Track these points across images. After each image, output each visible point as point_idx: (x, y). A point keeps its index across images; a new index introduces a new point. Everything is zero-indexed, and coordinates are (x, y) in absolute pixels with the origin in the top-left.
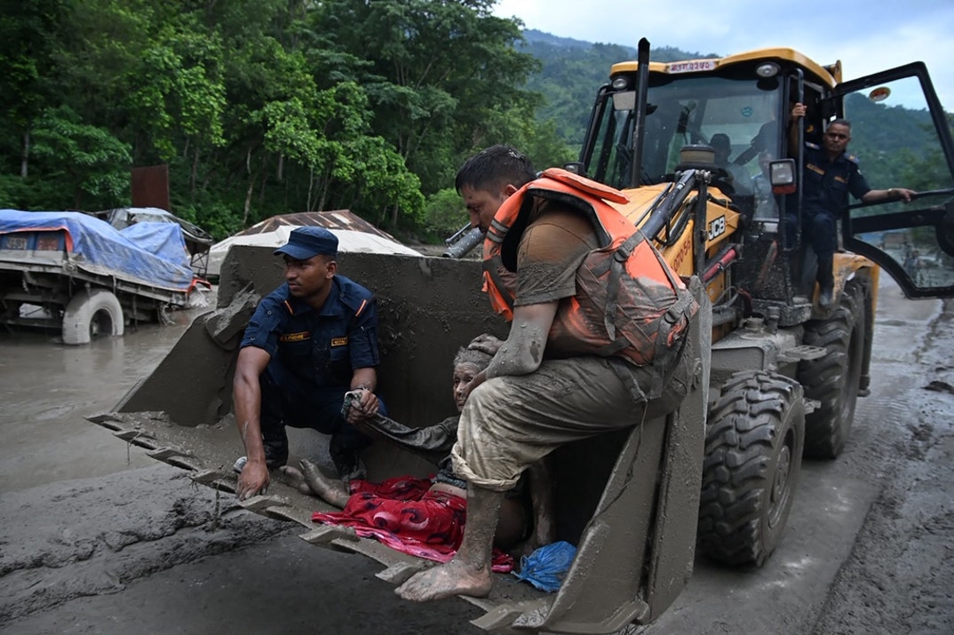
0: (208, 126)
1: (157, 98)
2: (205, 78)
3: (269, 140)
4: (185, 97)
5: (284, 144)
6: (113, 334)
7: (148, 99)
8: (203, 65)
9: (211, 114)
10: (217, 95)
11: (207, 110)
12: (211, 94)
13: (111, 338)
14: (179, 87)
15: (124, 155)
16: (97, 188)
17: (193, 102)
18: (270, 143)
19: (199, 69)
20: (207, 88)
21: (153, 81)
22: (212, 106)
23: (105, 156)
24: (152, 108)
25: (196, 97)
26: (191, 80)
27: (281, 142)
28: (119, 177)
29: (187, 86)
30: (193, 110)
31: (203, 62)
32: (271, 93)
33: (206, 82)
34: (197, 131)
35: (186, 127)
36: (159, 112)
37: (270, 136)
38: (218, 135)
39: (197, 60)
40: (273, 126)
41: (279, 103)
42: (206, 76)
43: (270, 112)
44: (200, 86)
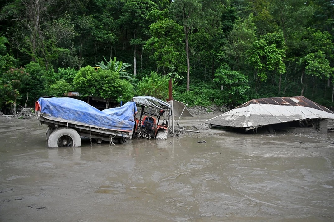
0: (278, 66)
1: (257, 58)
2: (277, 48)
3: (307, 69)
4: (268, 56)
5: (312, 71)
6: (73, 146)
7: (254, 59)
8: (275, 43)
9: (279, 61)
10: (281, 54)
11: (277, 60)
12: (279, 54)
13: (72, 147)
14: (266, 53)
15: (244, 79)
16: (234, 92)
17: (271, 58)
18: (308, 71)
19: (274, 45)
20: (277, 51)
21: (256, 52)
22: (279, 58)
23: (237, 81)
24: (255, 62)
25: (273, 56)
26: (271, 50)
27: (312, 70)
28: (243, 88)
29: (269, 52)
30: (271, 61)
31: (275, 42)
32: (309, 50)
33: (277, 50)
34: (273, 69)
35: (269, 68)
36: (258, 63)
37: (307, 68)
38: (282, 69)
39: (273, 42)
40: (309, 63)
41: (312, 54)
42: (277, 47)
43: (307, 58)
44: (274, 51)
